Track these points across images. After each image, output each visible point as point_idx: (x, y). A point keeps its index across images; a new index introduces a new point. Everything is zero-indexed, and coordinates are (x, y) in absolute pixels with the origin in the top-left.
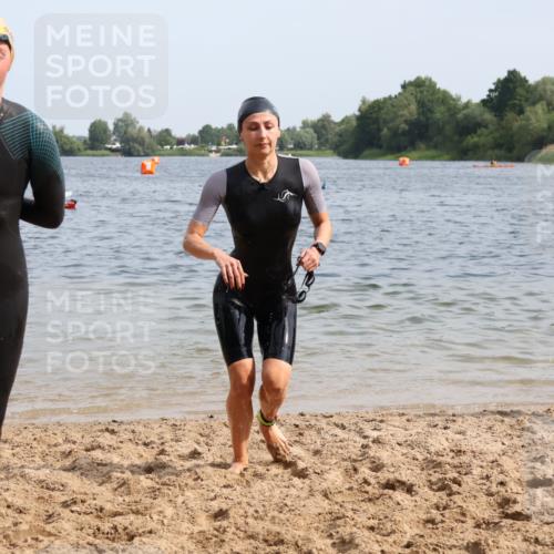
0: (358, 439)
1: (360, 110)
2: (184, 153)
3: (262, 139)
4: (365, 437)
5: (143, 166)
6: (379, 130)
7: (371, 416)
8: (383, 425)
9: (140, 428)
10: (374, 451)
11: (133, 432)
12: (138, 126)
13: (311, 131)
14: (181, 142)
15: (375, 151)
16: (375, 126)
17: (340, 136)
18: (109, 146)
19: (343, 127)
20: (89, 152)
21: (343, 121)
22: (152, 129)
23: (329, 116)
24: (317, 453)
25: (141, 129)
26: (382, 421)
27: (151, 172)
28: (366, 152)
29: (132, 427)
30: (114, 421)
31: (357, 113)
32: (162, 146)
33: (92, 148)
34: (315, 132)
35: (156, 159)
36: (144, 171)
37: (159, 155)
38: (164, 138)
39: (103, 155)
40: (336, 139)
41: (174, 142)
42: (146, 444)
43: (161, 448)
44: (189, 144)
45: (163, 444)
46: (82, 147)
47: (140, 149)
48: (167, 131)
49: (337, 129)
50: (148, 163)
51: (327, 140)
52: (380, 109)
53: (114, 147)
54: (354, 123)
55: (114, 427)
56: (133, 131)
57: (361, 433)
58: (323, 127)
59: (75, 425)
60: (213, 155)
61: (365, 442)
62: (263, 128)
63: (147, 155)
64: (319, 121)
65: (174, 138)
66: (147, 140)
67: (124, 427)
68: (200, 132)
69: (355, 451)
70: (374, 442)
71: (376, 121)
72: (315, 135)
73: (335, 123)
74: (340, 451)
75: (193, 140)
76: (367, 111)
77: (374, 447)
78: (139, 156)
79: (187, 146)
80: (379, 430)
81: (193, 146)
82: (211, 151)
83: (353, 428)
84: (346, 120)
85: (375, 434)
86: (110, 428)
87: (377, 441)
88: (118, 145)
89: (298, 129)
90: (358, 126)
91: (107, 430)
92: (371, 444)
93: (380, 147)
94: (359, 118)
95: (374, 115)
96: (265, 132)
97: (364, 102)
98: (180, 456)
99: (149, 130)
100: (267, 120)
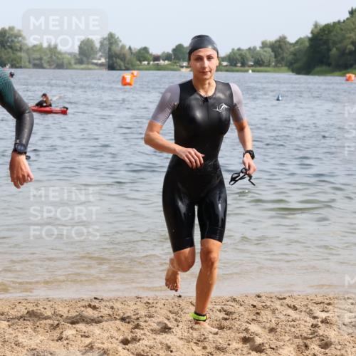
0: (308, 319)
1: (312, 33)
2: (159, 68)
3: (204, 68)
4: (315, 318)
5: (124, 79)
6: (329, 50)
7: (319, 299)
8: (330, 307)
9: (117, 305)
10: (323, 330)
11: (112, 308)
12: (120, 44)
13: (269, 50)
14: (157, 58)
15: (324, 68)
16: (325, 47)
17: (295, 54)
18: (95, 61)
19: (296, 47)
20: (78, 66)
21: (297, 42)
22: (132, 47)
23: (285, 38)
24: (272, 330)
25: (123, 47)
26: (329, 304)
27: (129, 84)
28: (318, 69)
29: (111, 304)
30: (95, 298)
31: (310, 35)
32: (140, 61)
33: (81, 62)
34: (273, 51)
35: (135, 73)
36: (124, 83)
37: (139, 69)
38: (143, 54)
39: (90, 69)
40: (290, 57)
41: (151, 58)
42: (123, 319)
43: (136, 323)
44: (164, 60)
45: (138, 319)
46: (73, 62)
47: (122, 64)
48: (145, 49)
49: (292, 49)
50: (128, 76)
51: (283, 59)
52: (330, 32)
53: (100, 62)
54: (307, 44)
55: (96, 303)
56: (116, 49)
57: (310, 313)
58: (280, 47)
59: (63, 301)
60: (184, 70)
61: (314, 322)
62: (205, 60)
63: (127, 69)
64: (276, 42)
65: (151, 55)
66: (128, 57)
67: (104, 303)
68: (174, 50)
69: (305, 329)
70: (322, 322)
71: (326, 42)
72: (273, 54)
73: (291, 44)
74: (293, 329)
75: (167, 57)
76: (318, 33)
77: (323, 326)
78: (121, 69)
79: (162, 62)
80: (328, 311)
81: (167, 62)
82: (182, 67)
83: (304, 309)
84: (299, 42)
85: (323, 315)
86: (93, 304)
87: (325, 321)
88: (103, 60)
89: (258, 49)
90: (311, 46)
91: (90, 306)
92: (320, 324)
93: (329, 65)
94: (311, 40)
95: (325, 38)
96: (207, 63)
97: (316, 26)
98: (152, 330)
99: (130, 48)
100: (208, 54)
